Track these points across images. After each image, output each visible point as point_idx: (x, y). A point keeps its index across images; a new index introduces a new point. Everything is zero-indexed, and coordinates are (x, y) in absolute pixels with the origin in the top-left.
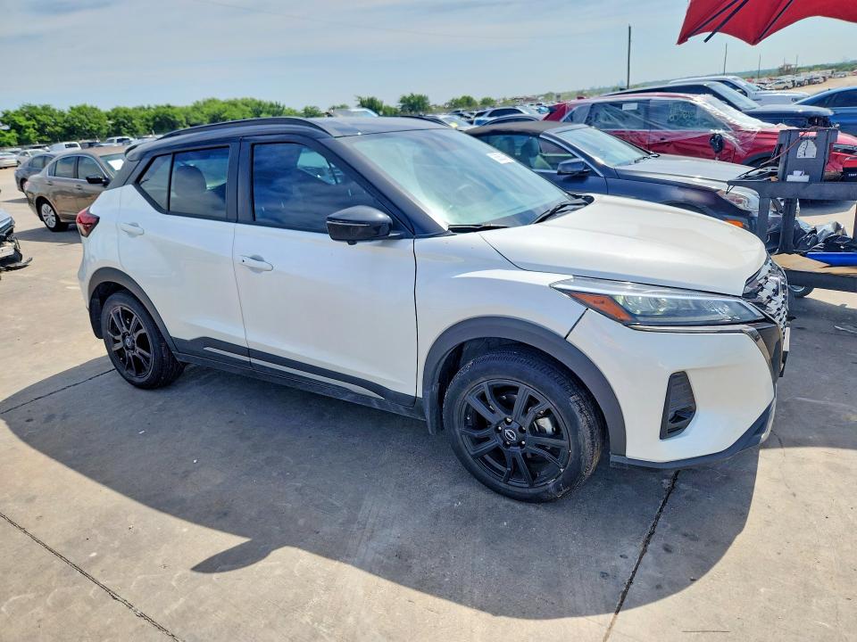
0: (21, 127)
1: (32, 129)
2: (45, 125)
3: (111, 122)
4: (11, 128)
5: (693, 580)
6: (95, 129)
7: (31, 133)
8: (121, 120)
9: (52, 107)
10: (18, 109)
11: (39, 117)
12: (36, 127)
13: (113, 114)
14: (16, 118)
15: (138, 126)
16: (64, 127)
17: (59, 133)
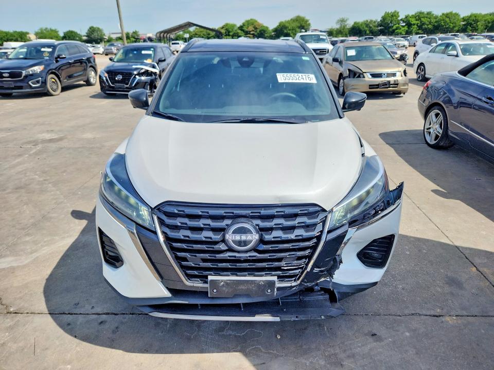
0: (411, 24)
1: (416, 26)
2: (424, 24)
3: (463, 23)
4: (406, 25)
5: (75, 337)
6: (451, 27)
7: (415, 28)
8: (470, 22)
9: (433, 13)
10: (414, 14)
11: (422, 19)
12: (419, 25)
13: (467, 18)
14: (410, 19)
15: (480, 26)
16: (434, 25)
17: (430, 29)
